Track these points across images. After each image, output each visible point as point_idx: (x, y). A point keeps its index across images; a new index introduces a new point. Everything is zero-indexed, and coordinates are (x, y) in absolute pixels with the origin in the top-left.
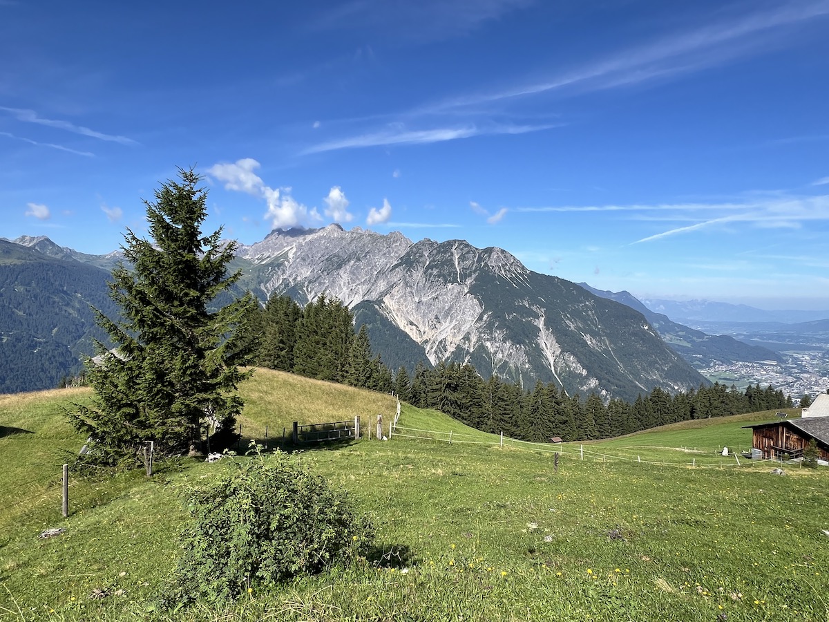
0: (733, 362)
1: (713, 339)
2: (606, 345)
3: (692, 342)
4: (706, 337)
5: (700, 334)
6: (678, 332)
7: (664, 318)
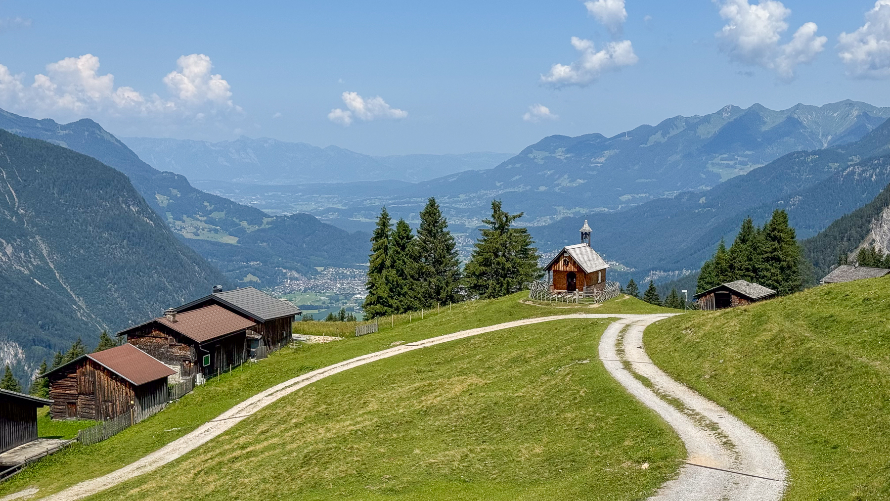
0: (319, 269)
1: (280, 223)
2: (42, 257)
3: (239, 232)
4: (265, 220)
5: (254, 215)
6: (211, 212)
7: (181, 182)
